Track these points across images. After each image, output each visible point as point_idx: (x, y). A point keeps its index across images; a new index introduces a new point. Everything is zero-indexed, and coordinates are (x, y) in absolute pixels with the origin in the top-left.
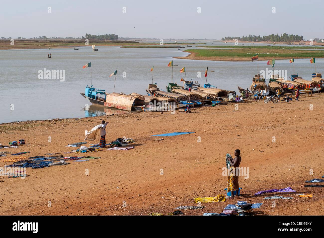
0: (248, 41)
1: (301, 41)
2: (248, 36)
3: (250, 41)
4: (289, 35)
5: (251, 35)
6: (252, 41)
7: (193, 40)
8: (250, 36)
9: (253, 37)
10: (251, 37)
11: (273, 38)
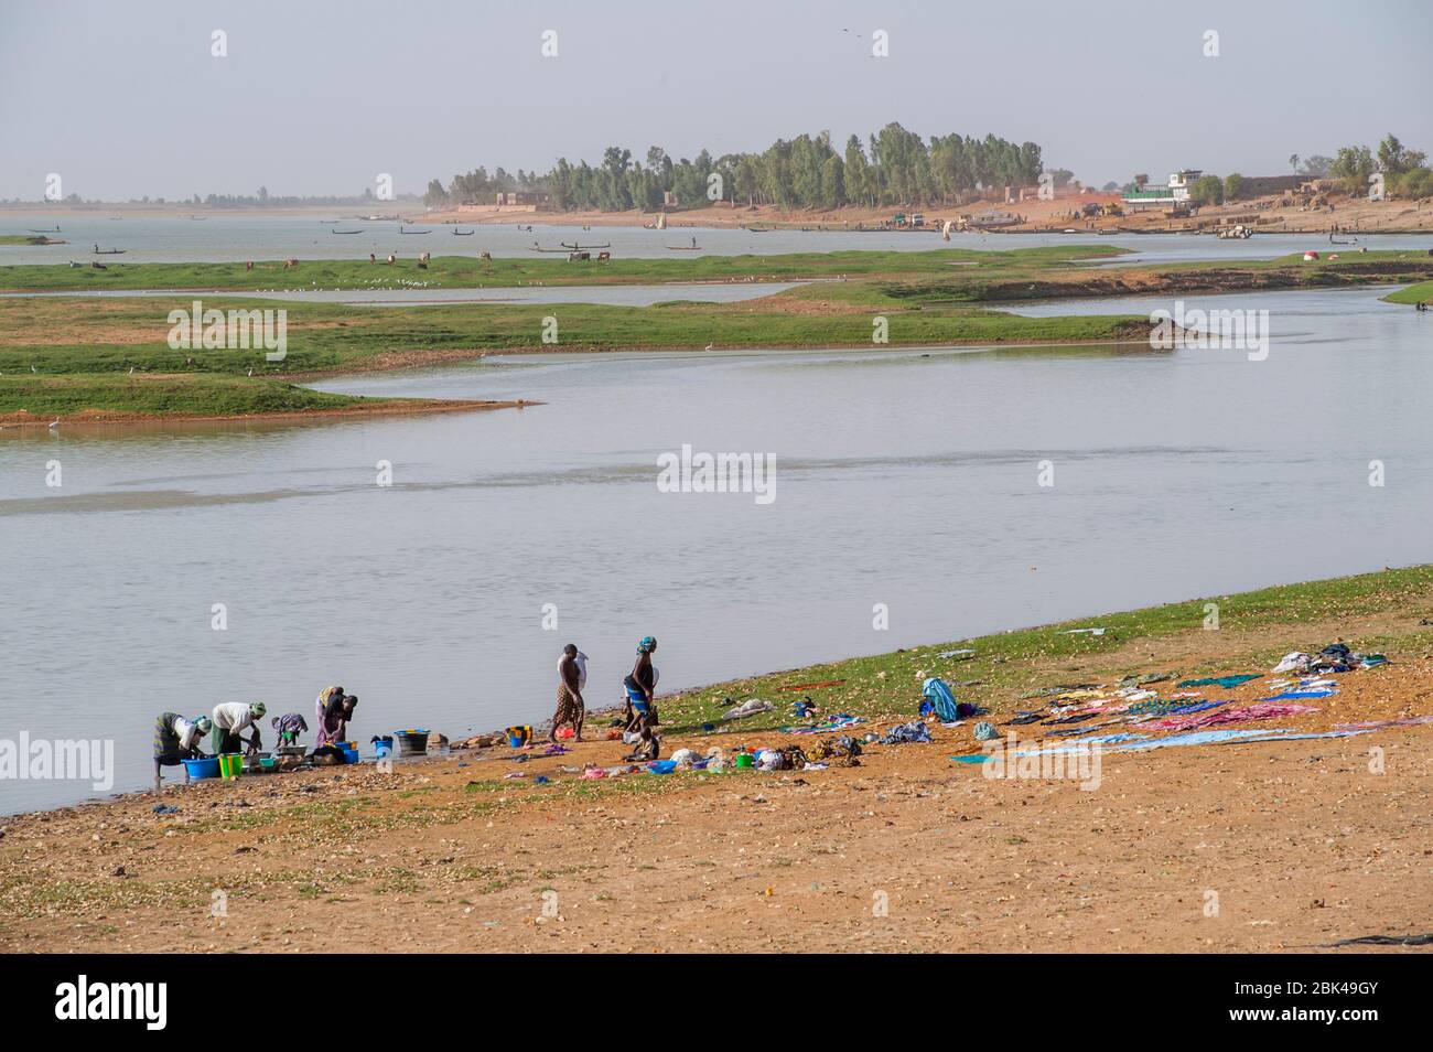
0: (594, 203)
1: (1015, 194)
2: (597, 162)
3: (613, 208)
4: (927, 143)
5: (627, 154)
6: (629, 205)
7: (250, 201)
8: (617, 157)
9: (645, 165)
10: (619, 173)
11: (785, 178)
